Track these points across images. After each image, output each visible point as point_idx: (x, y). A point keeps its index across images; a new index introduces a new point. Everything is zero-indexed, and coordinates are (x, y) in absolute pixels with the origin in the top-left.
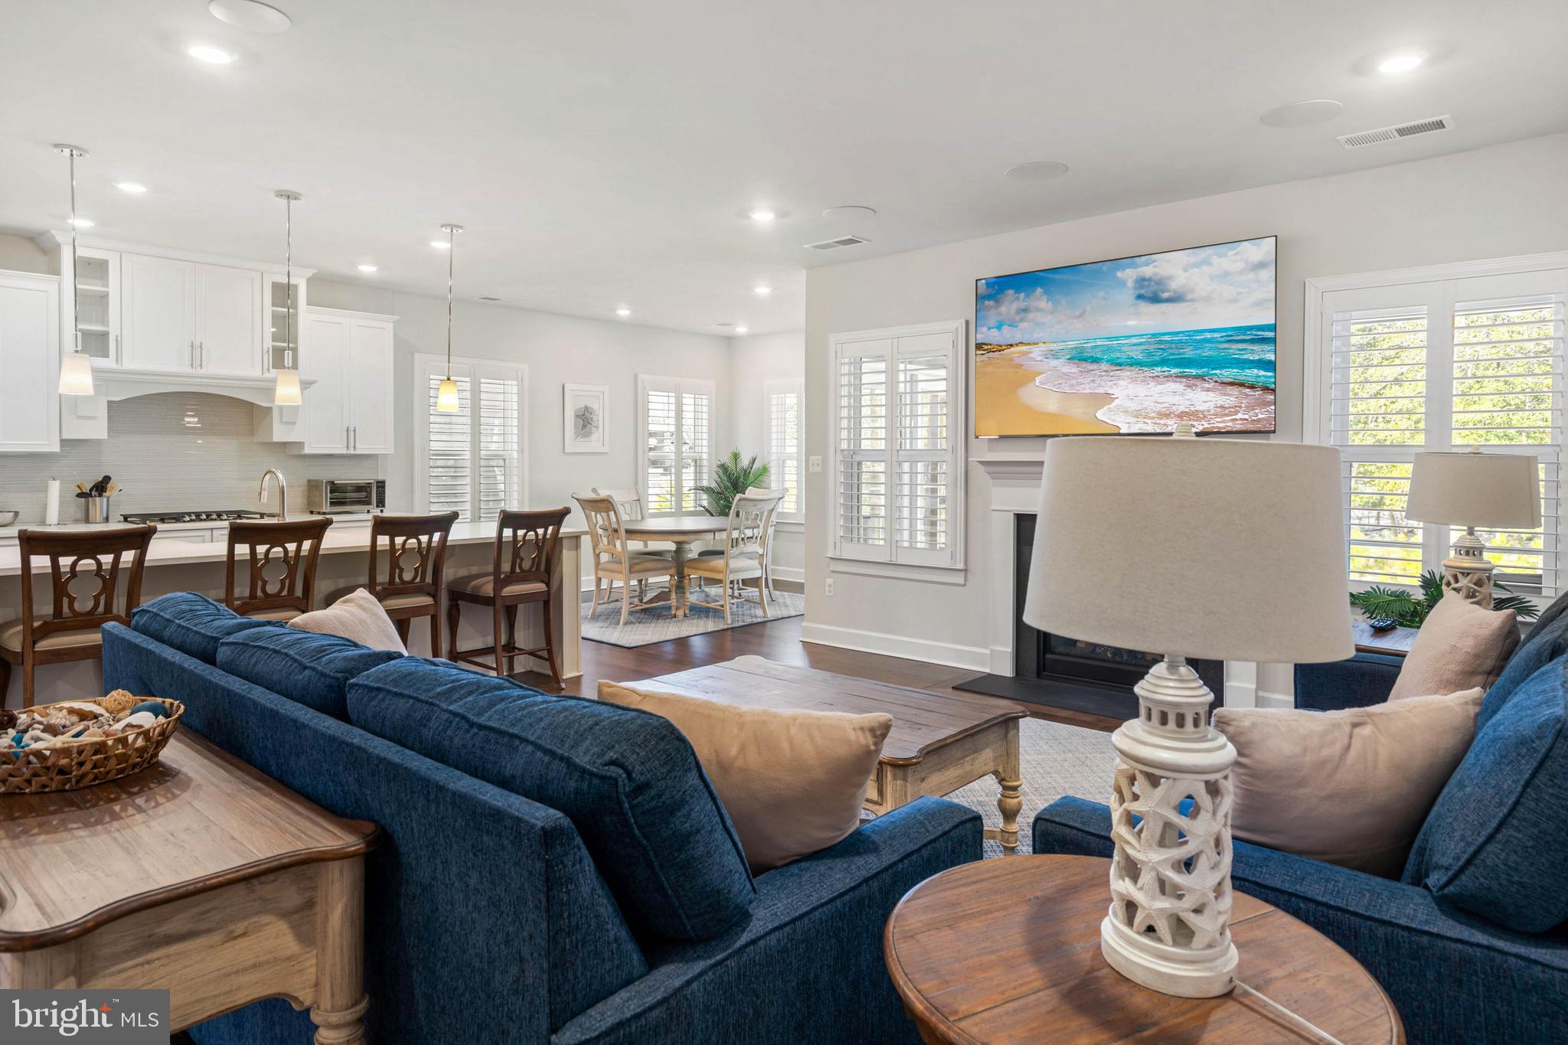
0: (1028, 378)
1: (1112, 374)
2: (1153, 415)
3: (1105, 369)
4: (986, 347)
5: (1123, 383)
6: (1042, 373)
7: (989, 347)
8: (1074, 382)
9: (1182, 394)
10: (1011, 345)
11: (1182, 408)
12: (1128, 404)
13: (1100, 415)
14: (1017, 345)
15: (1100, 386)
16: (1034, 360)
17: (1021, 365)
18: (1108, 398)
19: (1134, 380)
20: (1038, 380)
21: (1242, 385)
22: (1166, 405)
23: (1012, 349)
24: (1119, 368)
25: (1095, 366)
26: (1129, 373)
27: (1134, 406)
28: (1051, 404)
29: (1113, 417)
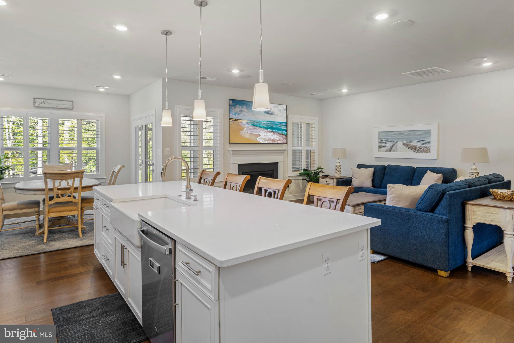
0: (242, 129)
1: (260, 130)
2: (267, 140)
3: (258, 128)
4: (232, 119)
5: (262, 132)
6: (245, 128)
7: (233, 119)
8: (252, 131)
9: (272, 136)
10: (238, 120)
11: (272, 139)
12: (263, 137)
13: (257, 139)
14: (240, 120)
15: (257, 132)
16: (243, 124)
17: (240, 125)
18: (259, 135)
19: (264, 132)
20: (244, 129)
21: (282, 134)
22: (270, 138)
23: (239, 121)
24: (261, 128)
25: (256, 127)
26: (263, 130)
27: (264, 138)
28: (247, 136)
29: (260, 140)
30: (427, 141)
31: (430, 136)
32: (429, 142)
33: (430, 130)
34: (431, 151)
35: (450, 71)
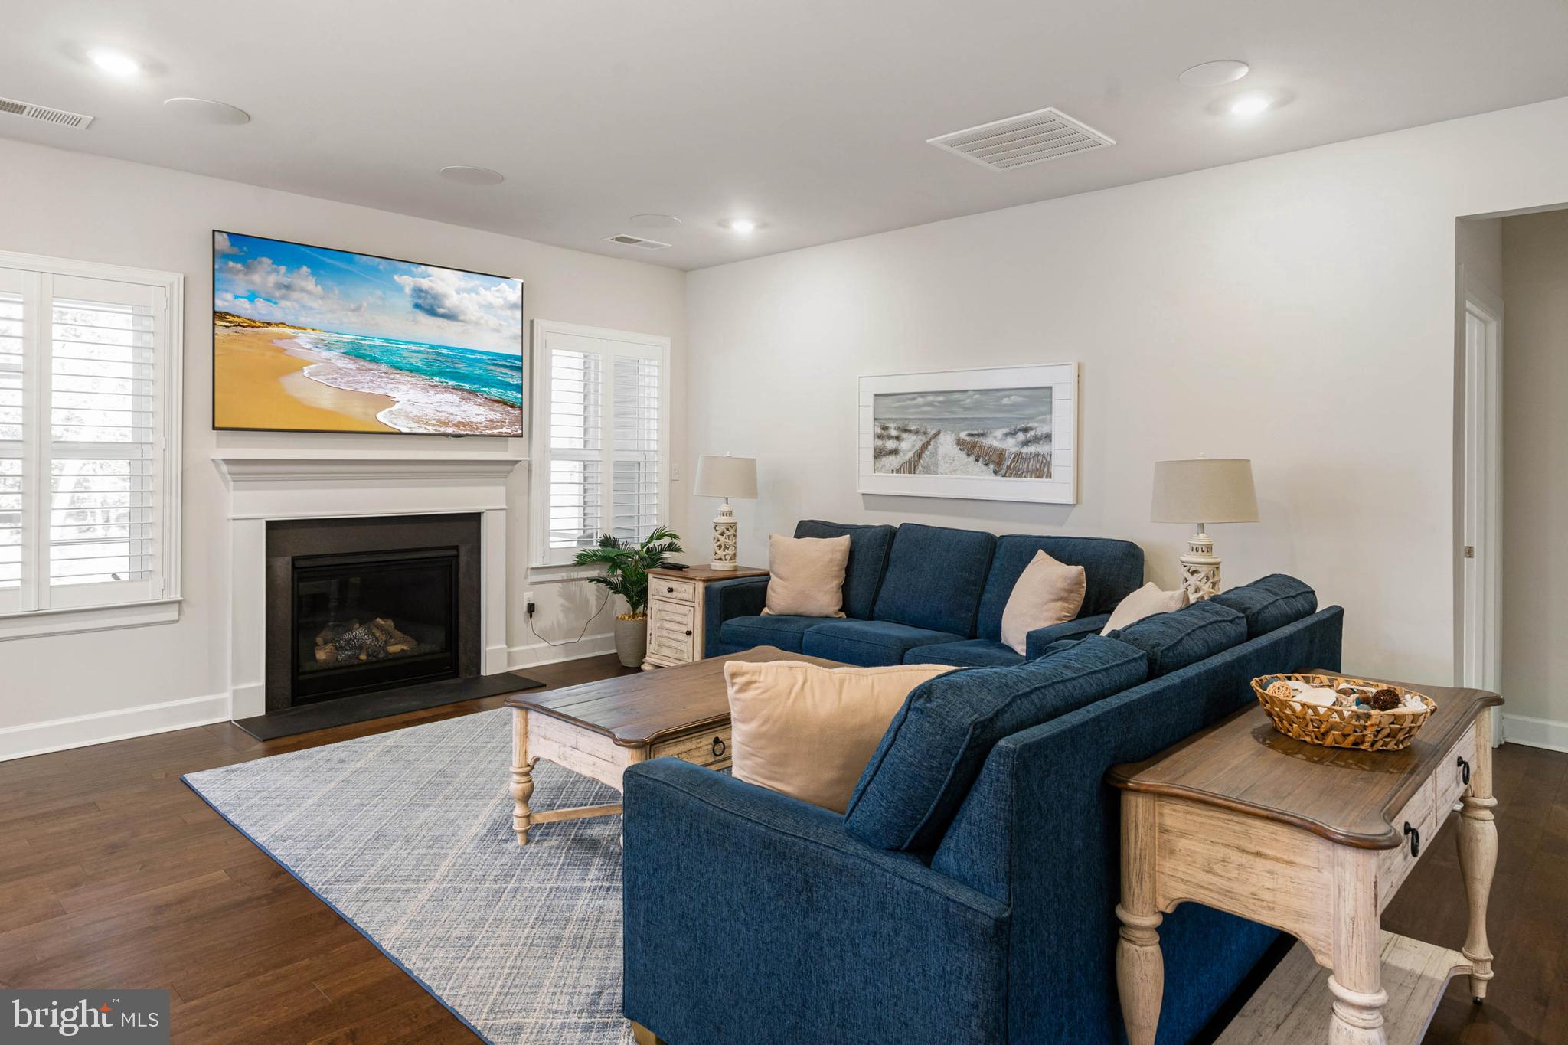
0: (296, 366)
1: (392, 376)
2: (433, 422)
3: (384, 370)
4: (231, 319)
5: (403, 388)
6: (312, 364)
7: (236, 319)
8: (351, 379)
9: (459, 406)
10: (270, 324)
11: (459, 418)
12: (409, 409)
13: (381, 416)
14: (277, 325)
15: (379, 387)
16: (300, 346)
17: (285, 350)
18: (388, 401)
19: (414, 386)
20: (306, 370)
21: (505, 403)
22: (445, 414)
23: (270, 329)
24: (399, 372)
25: (371, 366)
26: (409, 379)
27: (415, 412)
28: (326, 400)
29: (395, 421)
30: (1042, 430)
31: (1051, 413)
32: (1048, 437)
33: (1051, 388)
34: (1053, 469)
35: (1114, 142)
